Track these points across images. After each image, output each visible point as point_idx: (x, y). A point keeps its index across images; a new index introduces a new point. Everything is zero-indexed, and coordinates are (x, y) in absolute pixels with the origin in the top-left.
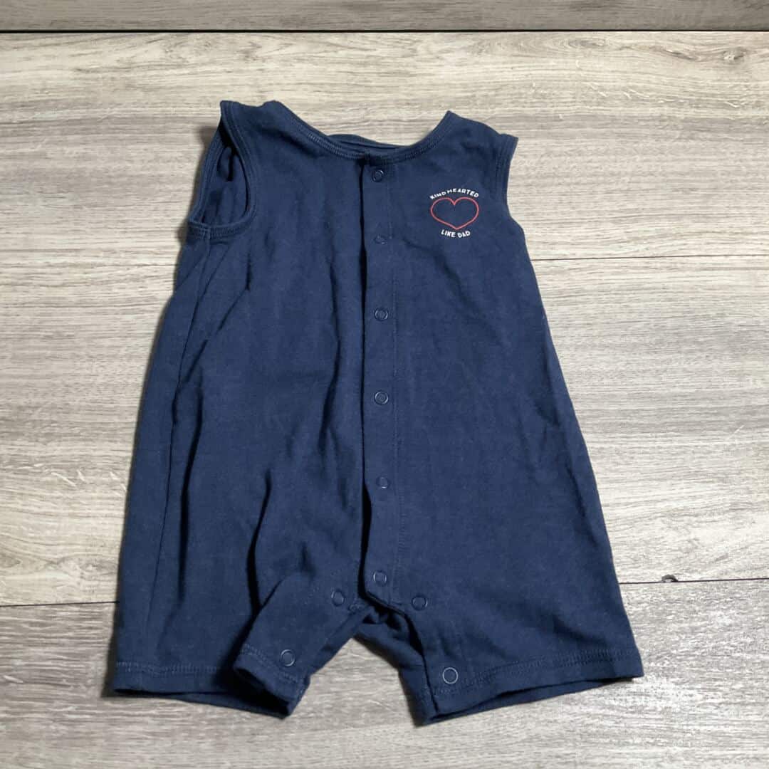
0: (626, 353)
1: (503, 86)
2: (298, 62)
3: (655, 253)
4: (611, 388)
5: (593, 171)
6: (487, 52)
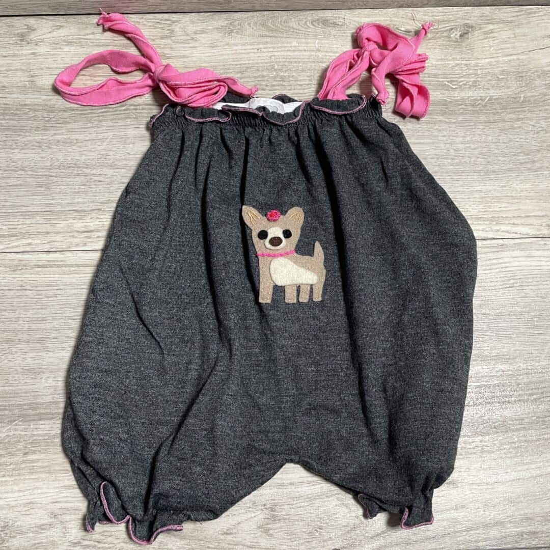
1: (248, 68)
2: (66, 45)
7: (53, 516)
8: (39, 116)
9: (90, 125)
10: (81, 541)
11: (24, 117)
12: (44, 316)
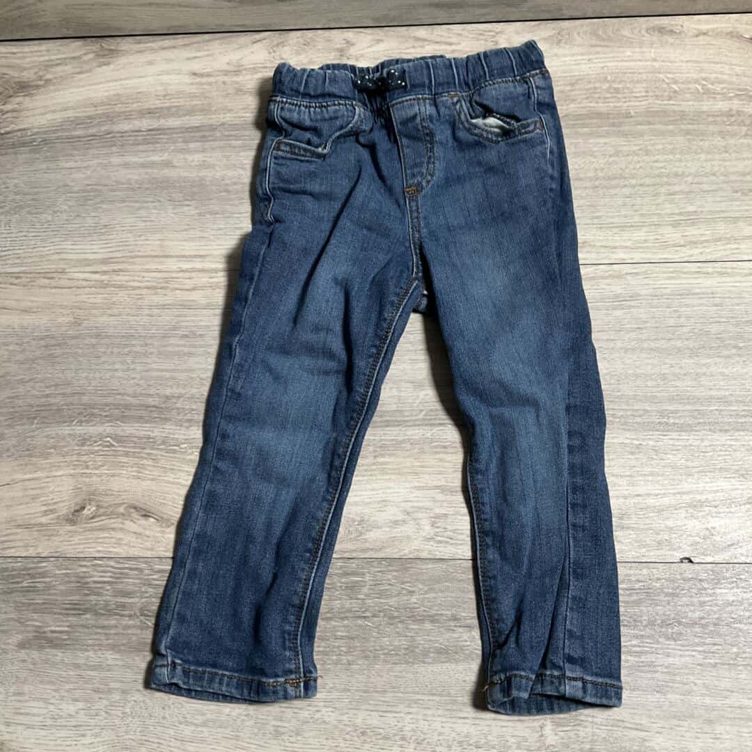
0: (671, 357)
1: (579, 80)
3: (709, 258)
4: (654, 390)
5: (658, 171)
6: (566, 43)
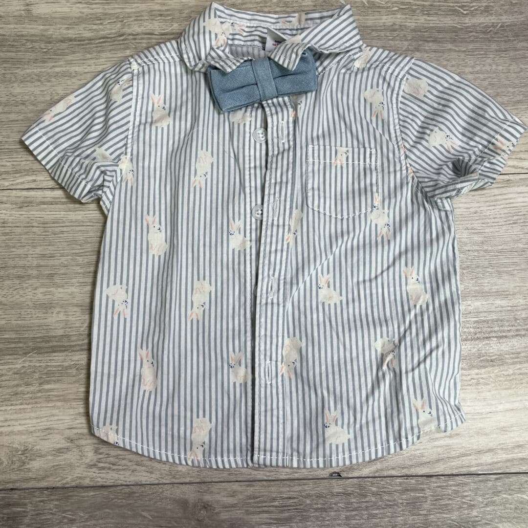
7: (69, 441)
8: (37, 47)
9: (89, 56)
10: (97, 463)
11: (22, 49)
12: (52, 252)
